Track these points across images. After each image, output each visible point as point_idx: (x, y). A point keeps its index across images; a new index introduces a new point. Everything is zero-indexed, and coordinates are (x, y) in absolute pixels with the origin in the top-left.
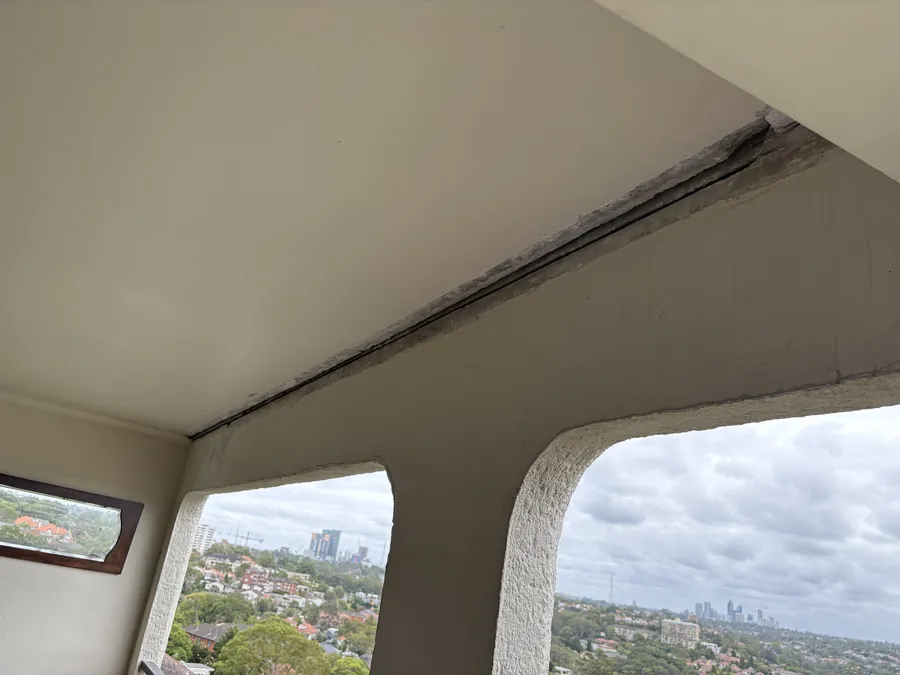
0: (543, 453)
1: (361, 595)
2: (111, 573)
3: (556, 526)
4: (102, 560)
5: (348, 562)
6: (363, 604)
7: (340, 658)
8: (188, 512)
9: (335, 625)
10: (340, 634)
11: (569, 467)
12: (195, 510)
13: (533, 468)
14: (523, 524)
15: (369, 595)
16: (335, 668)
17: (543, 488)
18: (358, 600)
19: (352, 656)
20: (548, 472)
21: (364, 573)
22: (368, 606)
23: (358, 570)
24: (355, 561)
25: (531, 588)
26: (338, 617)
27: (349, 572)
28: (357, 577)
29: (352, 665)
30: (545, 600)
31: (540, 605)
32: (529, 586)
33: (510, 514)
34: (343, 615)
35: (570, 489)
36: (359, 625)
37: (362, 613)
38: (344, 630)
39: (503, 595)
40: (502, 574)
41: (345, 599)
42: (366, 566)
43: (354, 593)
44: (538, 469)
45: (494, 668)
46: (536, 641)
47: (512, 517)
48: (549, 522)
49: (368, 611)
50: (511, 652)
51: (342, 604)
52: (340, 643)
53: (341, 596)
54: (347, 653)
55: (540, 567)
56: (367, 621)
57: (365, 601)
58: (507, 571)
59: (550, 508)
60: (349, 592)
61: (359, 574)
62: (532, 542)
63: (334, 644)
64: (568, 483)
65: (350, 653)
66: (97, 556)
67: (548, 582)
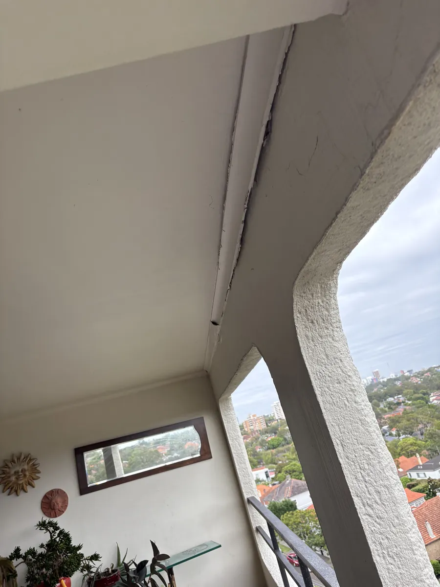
0: (295, 303)
1: (391, 399)
2: (207, 459)
3: (337, 339)
4: (199, 455)
5: (371, 384)
6: (395, 404)
7: (399, 442)
8: (226, 410)
9: (385, 423)
10: (391, 428)
11: (320, 301)
12: (229, 408)
13: (296, 315)
14: (313, 350)
15: (395, 397)
16: (399, 448)
17: (312, 322)
18: (390, 404)
19: (406, 437)
20: (308, 311)
21: (384, 386)
22: (399, 404)
23: (380, 386)
24: (375, 382)
25: (338, 385)
26: (384, 418)
27: (375, 390)
28: (382, 390)
29: (409, 442)
30: (353, 388)
31: (351, 393)
32: (337, 385)
33: (299, 348)
34: (386, 416)
35: (332, 312)
36: (399, 418)
37: (397, 410)
38: (392, 424)
39: (320, 399)
40: (312, 387)
41: (382, 406)
42: (384, 381)
43: (385, 400)
44: (300, 313)
45: (335, 444)
46: (357, 415)
47: (302, 349)
48: (330, 339)
49: (401, 407)
50: (343, 430)
51: (382, 410)
52: (394, 433)
53: (379, 406)
54: (402, 437)
55: (339, 369)
56: (403, 413)
57: (395, 402)
58: (315, 383)
59: (326, 331)
60: (382, 401)
61: (382, 388)
62: (325, 357)
63: (391, 435)
64: (327, 310)
65: (404, 436)
66: (195, 454)
67: (349, 376)
